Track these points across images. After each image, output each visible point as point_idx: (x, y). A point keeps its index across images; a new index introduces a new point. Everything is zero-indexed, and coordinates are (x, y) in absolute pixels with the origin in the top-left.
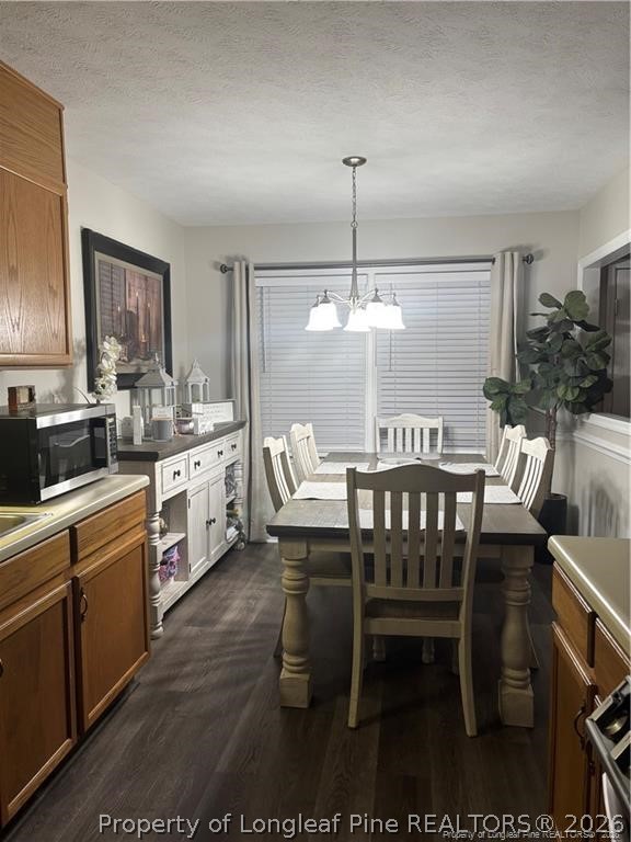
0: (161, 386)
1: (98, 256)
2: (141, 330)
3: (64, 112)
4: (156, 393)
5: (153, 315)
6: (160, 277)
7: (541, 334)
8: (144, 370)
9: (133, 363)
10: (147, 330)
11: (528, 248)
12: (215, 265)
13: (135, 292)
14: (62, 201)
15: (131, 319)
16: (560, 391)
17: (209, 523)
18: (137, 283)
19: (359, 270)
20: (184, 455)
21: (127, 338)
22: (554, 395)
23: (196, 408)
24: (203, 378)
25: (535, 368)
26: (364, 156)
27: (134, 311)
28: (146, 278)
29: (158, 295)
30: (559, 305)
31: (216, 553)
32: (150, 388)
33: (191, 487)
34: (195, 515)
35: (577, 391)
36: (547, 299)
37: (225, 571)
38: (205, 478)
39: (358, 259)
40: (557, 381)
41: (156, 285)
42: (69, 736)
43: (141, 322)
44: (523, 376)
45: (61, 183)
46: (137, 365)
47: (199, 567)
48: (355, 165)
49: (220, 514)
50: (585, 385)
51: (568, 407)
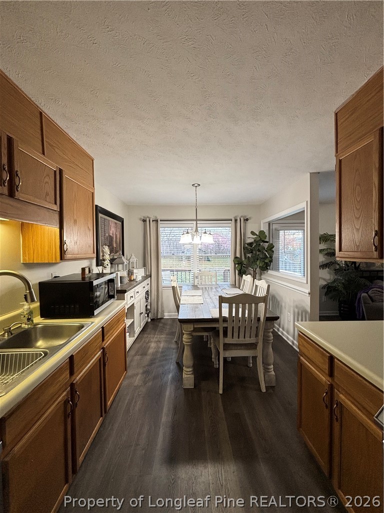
0: (123, 263)
1: (100, 215)
2: (114, 242)
3: (94, 161)
4: (120, 266)
5: (118, 236)
6: (121, 223)
7: (250, 244)
8: (115, 257)
9: (112, 255)
10: (116, 243)
11: (246, 216)
12: (140, 219)
13: (113, 229)
14: (93, 194)
15: (111, 238)
16: (258, 263)
17: (141, 314)
18: (113, 226)
19: (198, 222)
20: (133, 290)
21: (110, 246)
22: (256, 264)
23: (135, 271)
24: (136, 259)
25: (250, 255)
26: (199, 183)
27: (112, 235)
28: (116, 223)
29: (119, 230)
30: (257, 235)
31: (142, 325)
32: (118, 264)
33: (135, 301)
34: (137, 312)
35: (263, 263)
36: (253, 233)
37: (146, 331)
38: (140, 297)
39: (198, 218)
40: (258, 259)
41: (119, 225)
42: (102, 416)
43: (114, 240)
44: (245, 258)
45: (92, 187)
46: (113, 255)
47: (138, 330)
48: (196, 187)
49: (144, 310)
50: (267, 261)
51: (260, 268)
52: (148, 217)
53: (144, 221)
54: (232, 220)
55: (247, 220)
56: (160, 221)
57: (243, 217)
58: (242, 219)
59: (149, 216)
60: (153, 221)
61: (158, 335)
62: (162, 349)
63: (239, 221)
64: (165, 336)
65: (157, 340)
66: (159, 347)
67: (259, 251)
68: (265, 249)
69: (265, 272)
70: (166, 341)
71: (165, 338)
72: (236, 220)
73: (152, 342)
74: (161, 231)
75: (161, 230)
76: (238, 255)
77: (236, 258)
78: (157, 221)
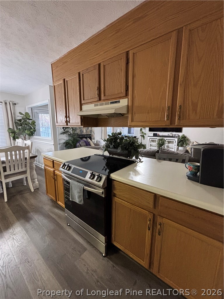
7: (20, 120)
11: (13, 102)
16: (26, 131)
30: (24, 115)
35: (30, 132)
44: (17, 129)
50: (32, 130)
51: (28, 135)
54: (2, 103)
55: (15, 104)
63: (8, 104)
67: (26, 124)
68: (30, 123)
69: (32, 137)
76: (11, 127)
77: (9, 129)
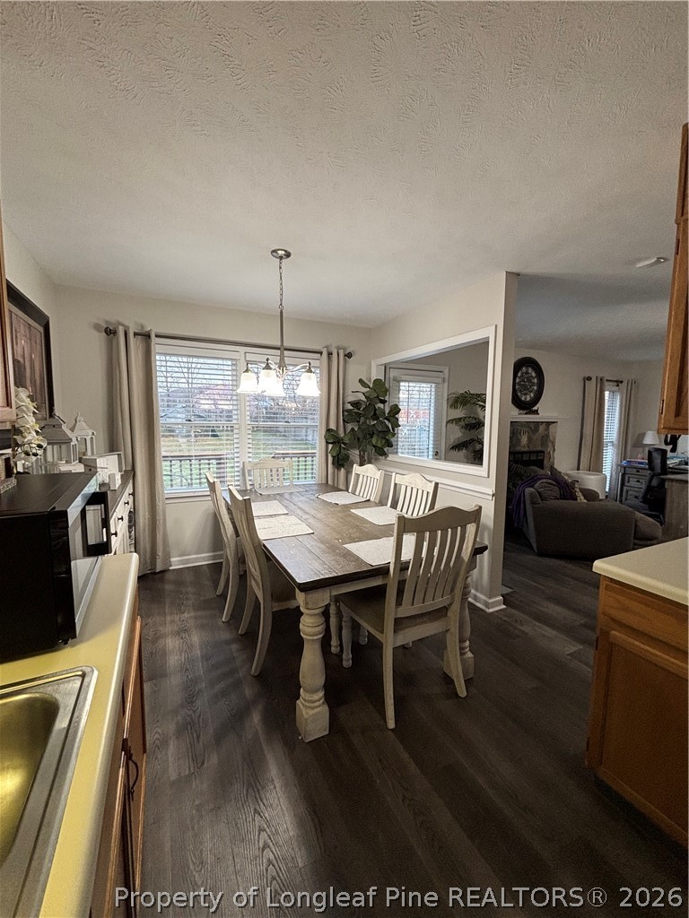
6: (41, 329)
7: (356, 404)
11: (348, 348)
22: (369, 443)
25: (354, 426)
28: (30, 327)
30: (370, 388)
35: (384, 441)
36: (361, 382)
40: (373, 434)
41: (39, 335)
44: (346, 431)
48: (281, 258)
50: (389, 437)
52: (120, 324)
53: (110, 332)
54: (321, 353)
55: (349, 355)
56: (157, 336)
57: (345, 349)
58: (341, 352)
59: (126, 323)
60: (135, 334)
61: (171, 614)
62: (201, 648)
63: (335, 355)
64: (192, 614)
65: (176, 628)
66: (191, 647)
67: (375, 417)
68: (385, 414)
70: (202, 627)
71: (196, 618)
72: (330, 354)
73: (163, 636)
74: (158, 363)
75: (159, 360)
76: (333, 426)
77: (329, 430)
78: (147, 336)
